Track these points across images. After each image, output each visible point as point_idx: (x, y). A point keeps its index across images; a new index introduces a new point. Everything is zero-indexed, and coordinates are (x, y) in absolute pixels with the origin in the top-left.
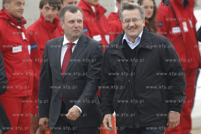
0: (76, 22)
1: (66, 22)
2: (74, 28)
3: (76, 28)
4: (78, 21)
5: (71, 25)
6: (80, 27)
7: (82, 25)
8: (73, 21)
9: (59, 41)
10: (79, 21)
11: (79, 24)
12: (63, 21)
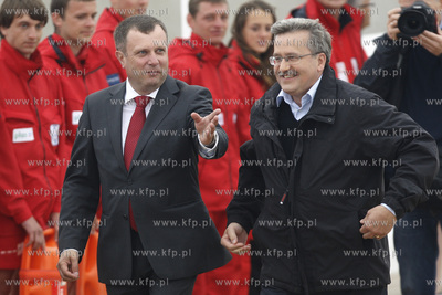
0: (153, 53)
1: (130, 53)
2: (147, 66)
3: (153, 65)
4: (156, 51)
5: (141, 60)
6: (161, 63)
7: (165, 58)
8: (145, 52)
9: (114, 93)
10: (159, 50)
11: (160, 57)
12: (125, 51)
